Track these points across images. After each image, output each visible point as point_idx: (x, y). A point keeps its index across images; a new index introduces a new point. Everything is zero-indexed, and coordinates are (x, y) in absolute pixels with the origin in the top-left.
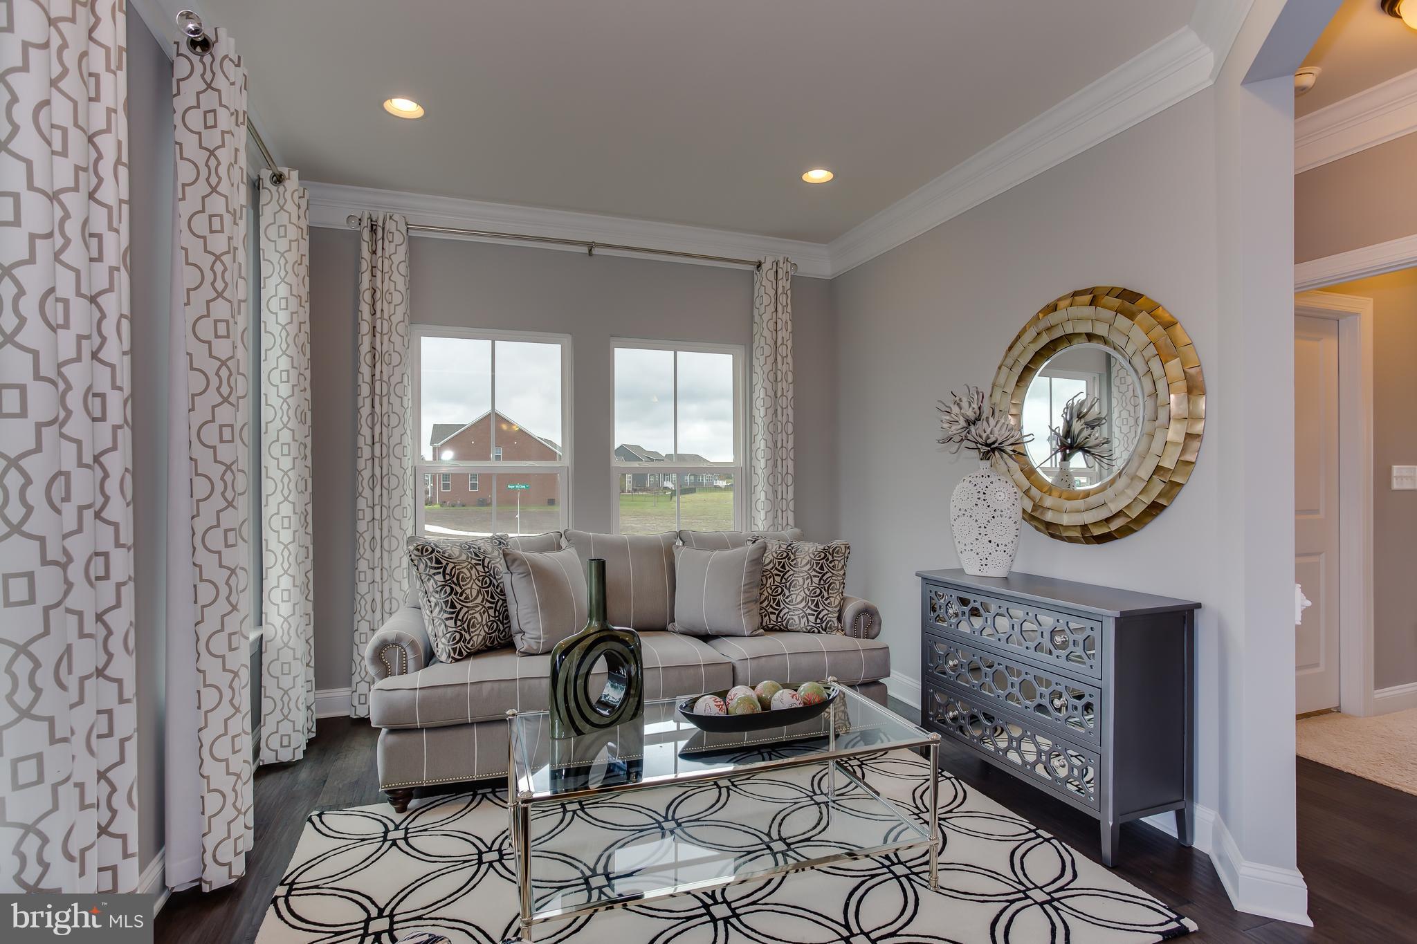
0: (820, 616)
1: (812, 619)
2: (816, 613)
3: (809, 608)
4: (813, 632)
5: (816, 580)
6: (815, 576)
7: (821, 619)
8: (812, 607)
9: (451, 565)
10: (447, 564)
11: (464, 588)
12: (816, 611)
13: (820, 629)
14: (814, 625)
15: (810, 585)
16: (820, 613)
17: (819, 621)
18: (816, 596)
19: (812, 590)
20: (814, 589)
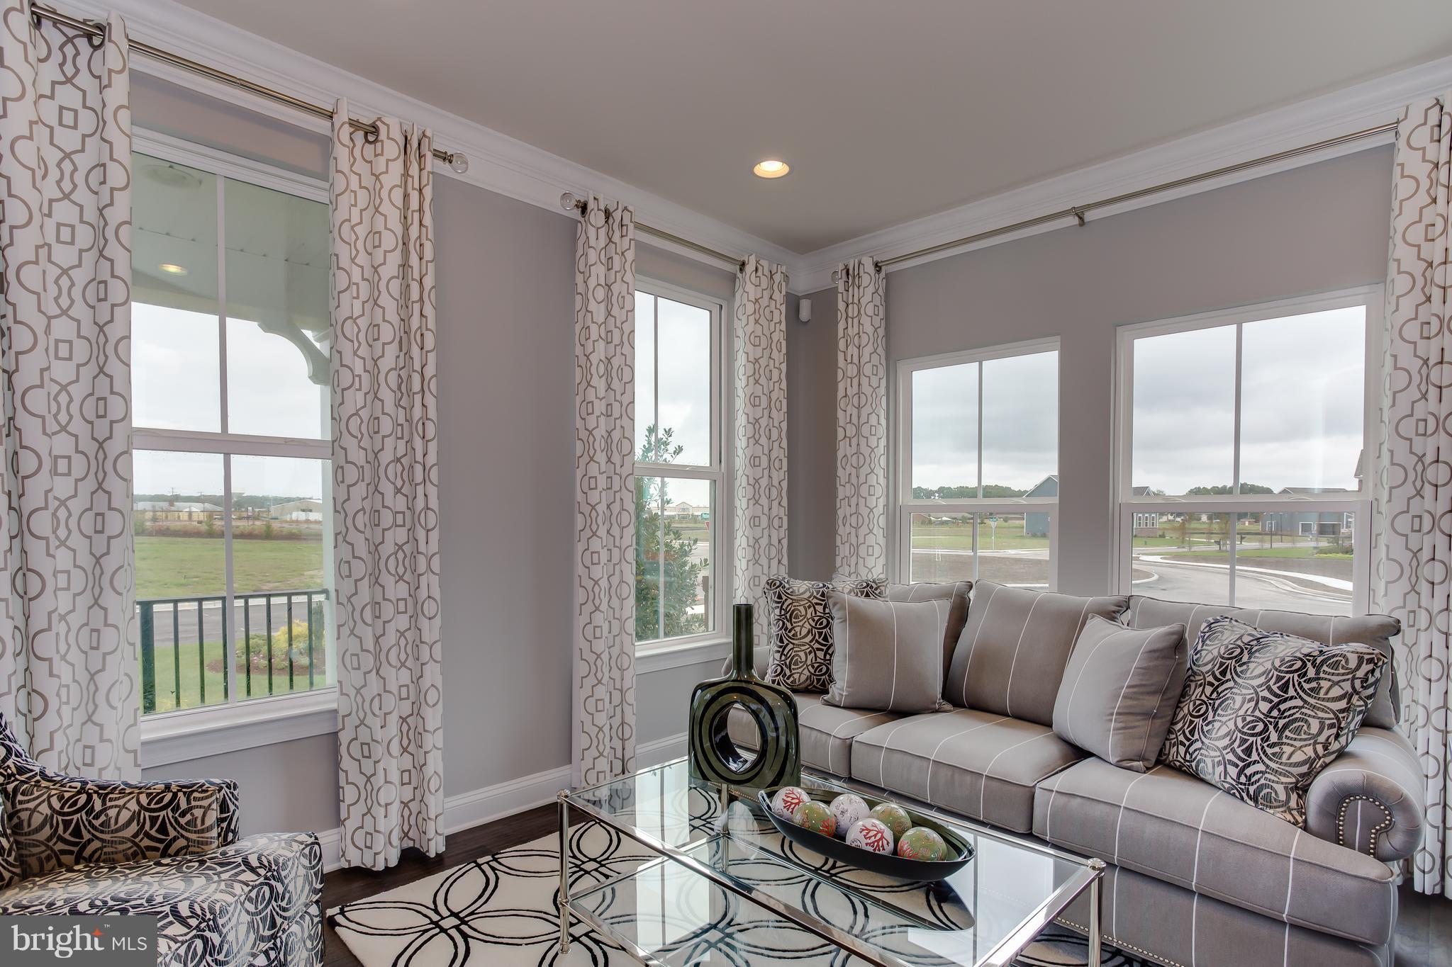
0: (1248, 771)
1: (1233, 771)
2: (1241, 764)
3: (1233, 751)
4: (1234, 795)
5: (1265, 707)
6: (1264, 699)
7: (1249, 778)
8: (1239, 751)
9: (789, 601)
10: (786, 600)
11: (794, 625)
12: (1243, 760)
13: (1244, 795)
14: (1234, 783)
15: (1249, 713)
16: (1249, 765)
17: (1243, 779)
18: (1253, 735)
19: (1249, 723)
20: (1253, 721)
